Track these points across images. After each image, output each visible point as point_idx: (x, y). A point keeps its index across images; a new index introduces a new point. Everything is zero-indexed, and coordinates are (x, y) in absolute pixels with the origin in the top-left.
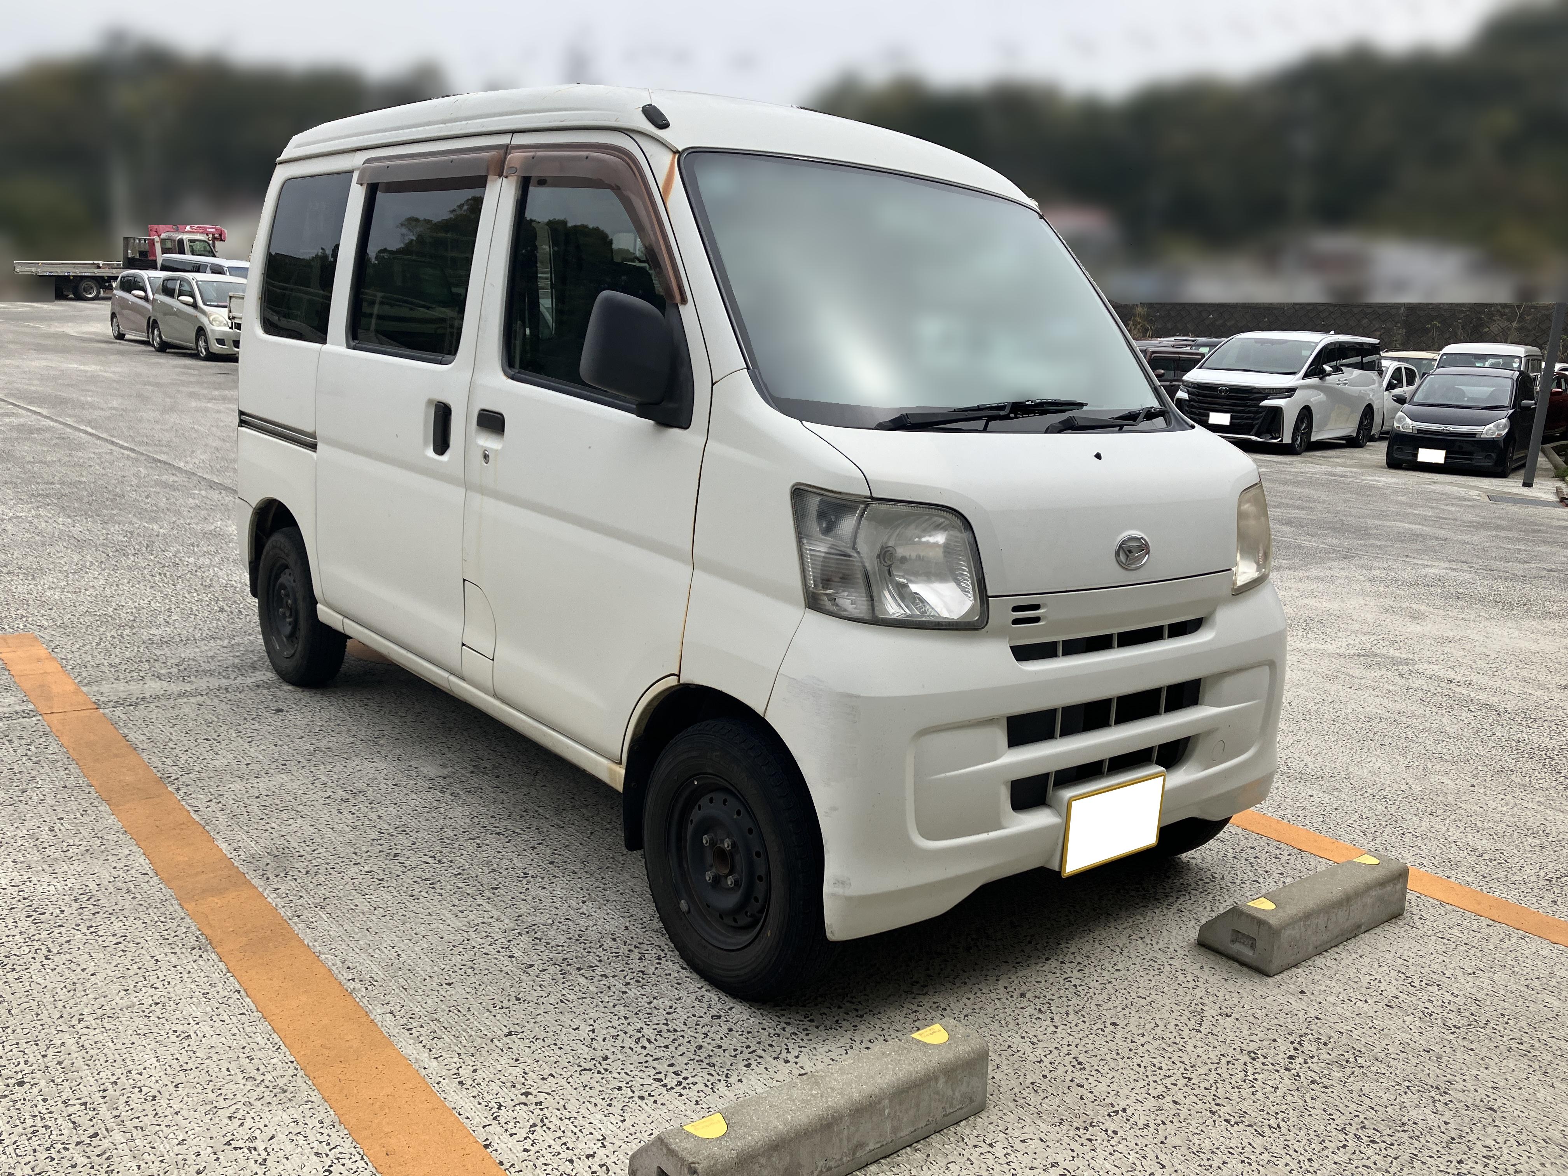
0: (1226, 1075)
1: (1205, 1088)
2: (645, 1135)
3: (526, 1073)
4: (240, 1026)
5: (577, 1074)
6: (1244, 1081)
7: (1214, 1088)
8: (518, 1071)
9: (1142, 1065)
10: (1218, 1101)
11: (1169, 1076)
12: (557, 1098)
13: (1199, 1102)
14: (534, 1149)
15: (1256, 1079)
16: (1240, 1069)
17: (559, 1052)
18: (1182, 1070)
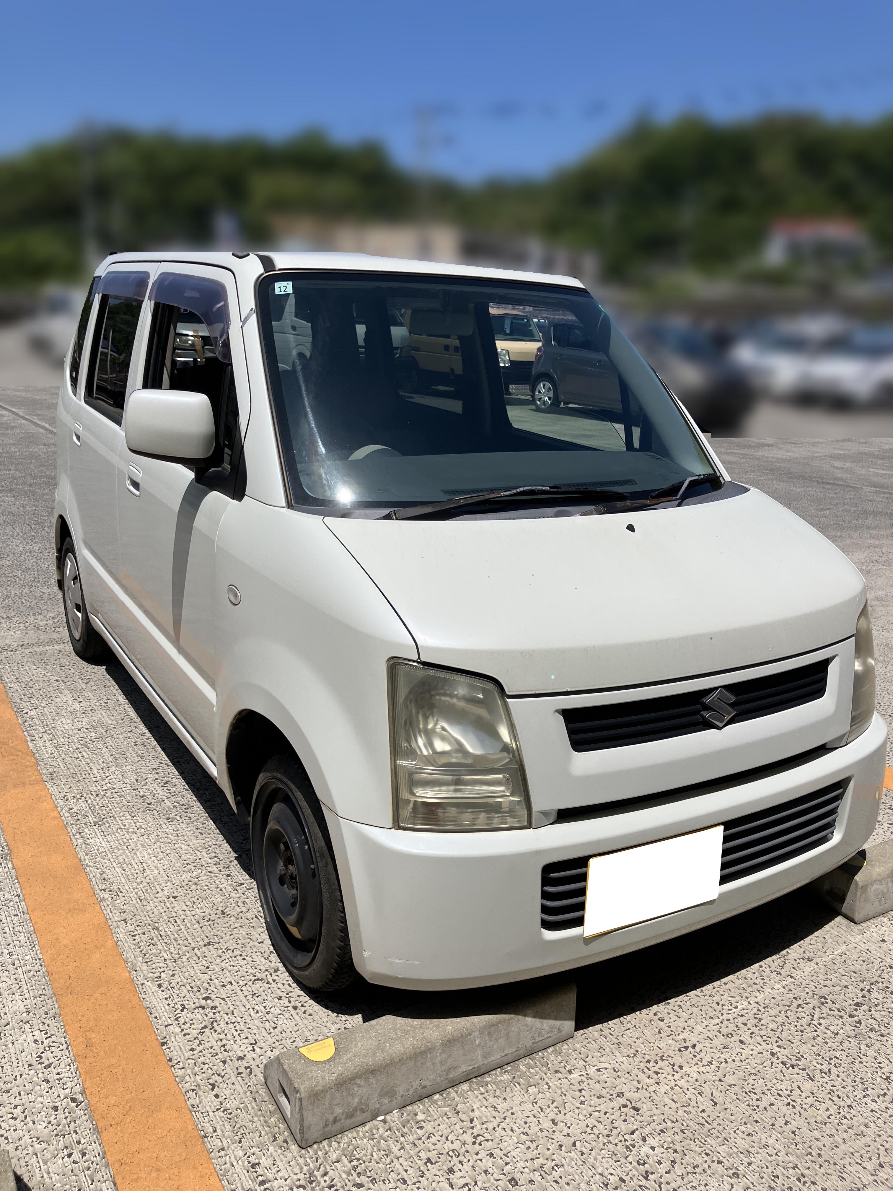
0: (793, 1018)
1: (772, 1030)
2: (288, 1041)
3: (211, 980)
4: (11, 926)
5: (250, 983)
6: (809, 1025)
7: (779, 1030)
8: (207, 977)
9: (721, 1003)
10: (780, 1043)
11: (742, 1016)
12: (229, 1003)
13: (763, 1043)
14: (199, 1049)
15: (820, 1024)
16: (808, 1013)
17: (243, 963)
18: (755, 1011)
